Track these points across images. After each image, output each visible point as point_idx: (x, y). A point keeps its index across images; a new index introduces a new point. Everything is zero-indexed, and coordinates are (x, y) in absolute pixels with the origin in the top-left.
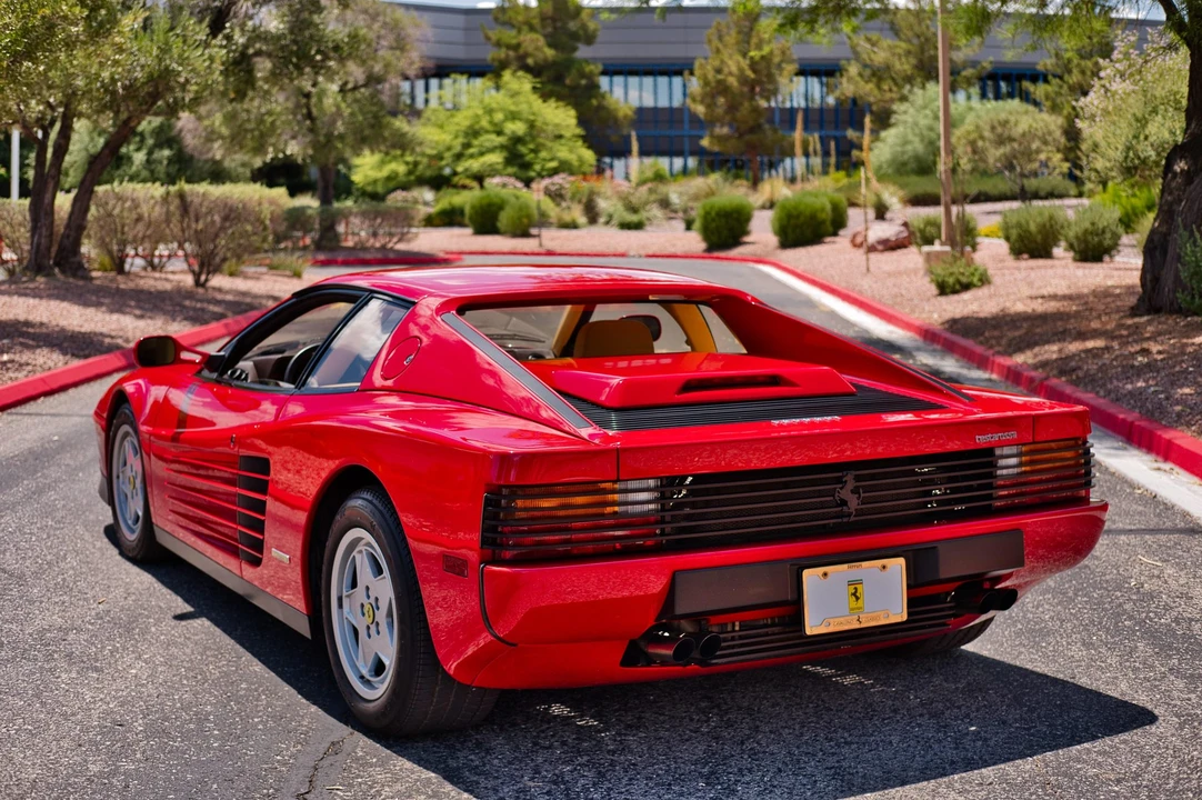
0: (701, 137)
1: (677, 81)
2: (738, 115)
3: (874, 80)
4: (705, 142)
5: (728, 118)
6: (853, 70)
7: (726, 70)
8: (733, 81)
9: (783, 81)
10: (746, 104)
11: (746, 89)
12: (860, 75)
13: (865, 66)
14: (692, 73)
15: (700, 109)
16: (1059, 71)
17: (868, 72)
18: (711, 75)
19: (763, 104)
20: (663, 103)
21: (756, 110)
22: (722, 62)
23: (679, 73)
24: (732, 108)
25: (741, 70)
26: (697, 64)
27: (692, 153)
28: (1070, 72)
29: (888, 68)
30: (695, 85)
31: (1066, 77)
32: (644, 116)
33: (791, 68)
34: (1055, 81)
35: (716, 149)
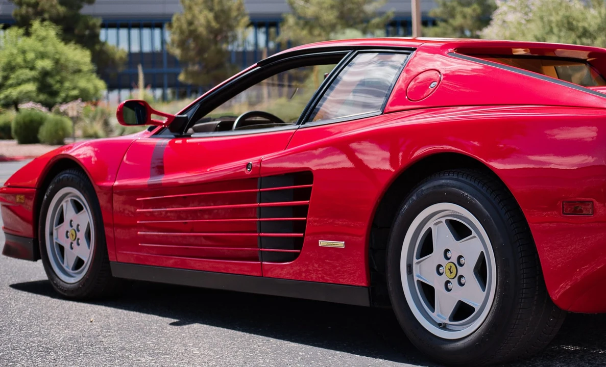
0: (177, 74)
1: (157, 32)
2: (206, 55)
3: (308, 27)
4: (182, 77)
5: (197, 59)
6: (291, 20)
7: (196, 23)
8: (202, 30)
9: (240, 31)
10: (213, 48)
11: (212, 37)
12: (297, 24)
13: (299, 18)
14: (170, 26)
15: (177, 52)
16: (445, 17)
17: (302, 22)
18: (185, 26)
19: (224, 46)
20: (147, 48)
21: (220, 52)
22: (194, 16)
23: (160, 26)
24: (201, 51)
25: (208, 22)
26: (174, 18)
27: (170, 86)
28: (453, 16)
29: (317, 18)
30: (169, 36)
31: (451, 21)
32: (134, 59)
33: (246, 20)
34: (442, 24)
35: (190, 82)
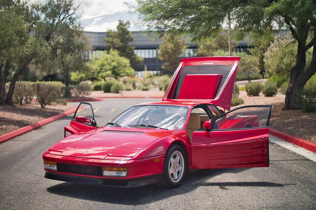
0: (161, 66)
1: (155, 51)
2: (171, 59)
3: (207, 49)
4: (163, 67)
5: (168, 60)
6: (202, 47)
7: (168, 48)
8: (170, 50)
9: (183, 50)
10: (173, 57)
11: (173, 53)
13: (205, 46)
14: (159, 49)
15: (161, 58)
16: (257, 45)
17: (205, 47)
18: (164, 49)
19: (178, 56)
20: (151, 57)
21: (176, 58)
22: (167, 45)
23: (155, 49)
24: (170, 57)
25: (172, 47)
26: (160, 46)
27: (159, 70)
28: (260, 45)
29: (211, 46)
30: (159, 51)
31: (259, 46)
32: (146, 60)
33: (185, 47)
34: (256, 48)
35: (166, 69)
